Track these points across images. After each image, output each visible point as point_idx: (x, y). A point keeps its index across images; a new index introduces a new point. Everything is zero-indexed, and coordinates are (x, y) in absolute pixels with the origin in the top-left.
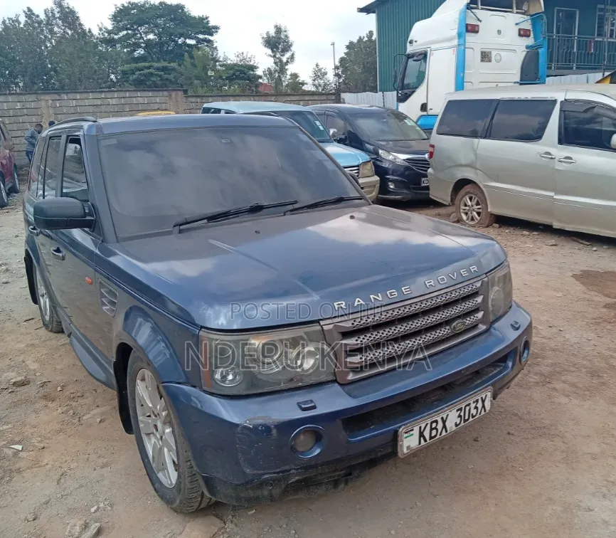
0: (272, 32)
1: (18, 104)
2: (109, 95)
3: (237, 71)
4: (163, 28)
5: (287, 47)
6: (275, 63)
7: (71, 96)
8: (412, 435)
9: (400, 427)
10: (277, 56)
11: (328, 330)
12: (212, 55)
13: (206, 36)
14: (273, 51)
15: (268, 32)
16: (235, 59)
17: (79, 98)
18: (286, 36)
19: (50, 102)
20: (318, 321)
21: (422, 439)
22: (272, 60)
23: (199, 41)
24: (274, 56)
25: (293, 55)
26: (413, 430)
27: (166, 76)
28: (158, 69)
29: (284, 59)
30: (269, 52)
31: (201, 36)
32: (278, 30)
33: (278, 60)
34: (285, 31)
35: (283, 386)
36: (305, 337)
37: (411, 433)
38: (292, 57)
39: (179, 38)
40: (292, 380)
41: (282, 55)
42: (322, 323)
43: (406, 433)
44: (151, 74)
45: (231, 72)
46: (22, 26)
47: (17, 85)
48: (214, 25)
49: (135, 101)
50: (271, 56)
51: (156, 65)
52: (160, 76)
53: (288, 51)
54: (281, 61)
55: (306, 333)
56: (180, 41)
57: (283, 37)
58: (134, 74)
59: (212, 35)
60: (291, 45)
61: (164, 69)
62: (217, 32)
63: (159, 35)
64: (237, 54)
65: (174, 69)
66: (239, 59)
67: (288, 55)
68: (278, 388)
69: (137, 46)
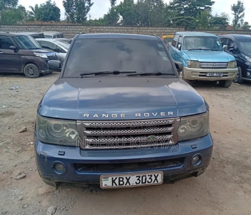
0: (236, 4)
1: (126, 30)
2: (157, 28)
3: (218, 20)
4: (192, 3)
5: (242, 10)
6: (235, 17)
7: (144, 28)
8: (108, 180)
9: (102, 175)
10: (236, 14)
11: (78, 125)
12: (208, 14)
13: (209, 6)
14: (235, 12)
15: (234, 4)
16: (221, 15)
17: (146, 29)
18: (242, 6)
19: (136, 30)
20: (76, 120)
21: (114, 183)
22: (234, 16)
23: (206, 8)
24: (235, 14)
25: (244, 14)
26: (108, 178)
27: (189, 22)
28: (186, 19)
29: (239, 16)
30: (233, 12)
31: (207, 6)
32: (239, 3)
33: (236, 16)
34: (242, 4)
35: (57, 143)
36: (68, 125)
37: (107, 179)
38: (243, 15)
39: (198, 6)
40: (61, 141)
41: (239, 14)
42: (77, 121)
43: (104, 178)
44: (183, 21)
45: (215, 21)
46: (144, 2)
47: (139, 23)
48: (213, 1)
49: (166, 31)
50: (234, 14)
51: (186, 17)
52: (186, 22)
53: (242, 12)
54: (238, 16)
55: (68, 124)
56: (198, 8)
57: (240, 6)
58: (177, 21)
59: (211, 5)
60: (244, 10)
61: (188, 19)
62: (213, 4)
63: (190, 5)
64: (222, 13)
65: (192, 19)
66: (222, 15)
67: (241, 14)
68: (55, 143)
69: (181, 10)
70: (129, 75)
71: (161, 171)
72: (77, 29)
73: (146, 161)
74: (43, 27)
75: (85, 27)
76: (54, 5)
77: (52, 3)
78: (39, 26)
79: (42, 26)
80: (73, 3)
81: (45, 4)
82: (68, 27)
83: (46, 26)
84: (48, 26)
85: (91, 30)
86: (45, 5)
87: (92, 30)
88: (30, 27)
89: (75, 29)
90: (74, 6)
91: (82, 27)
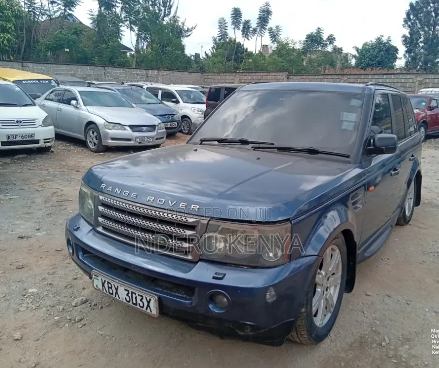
26: (98, 277)
70: (256, 148)
71: (156, 295)
72: (399, 81)
73: (136, 270)
74: (345, 78)
75: (413, 77)
76: (388, 43)
77: (385, 39)
78: (340, 77)
79: (344, 76)
80: (420, 38)
81: (374, 40)
82: (385, 76)
83: (349, 77)
84: (352, 77)
85: (422, 81)
86: (372, 44)
87: (424, 82)
88: (326, 78)
89: (395, 81)
90: (421, 42)
91: (408, 76)
